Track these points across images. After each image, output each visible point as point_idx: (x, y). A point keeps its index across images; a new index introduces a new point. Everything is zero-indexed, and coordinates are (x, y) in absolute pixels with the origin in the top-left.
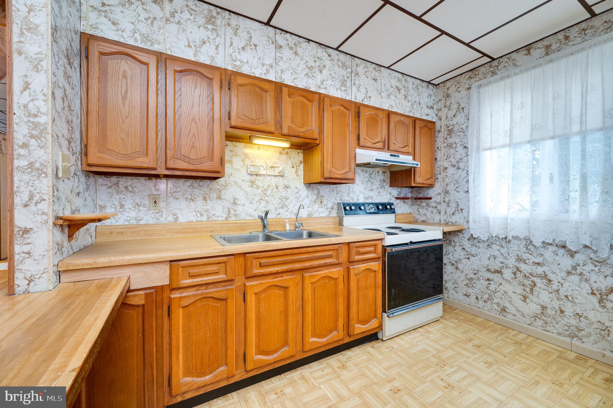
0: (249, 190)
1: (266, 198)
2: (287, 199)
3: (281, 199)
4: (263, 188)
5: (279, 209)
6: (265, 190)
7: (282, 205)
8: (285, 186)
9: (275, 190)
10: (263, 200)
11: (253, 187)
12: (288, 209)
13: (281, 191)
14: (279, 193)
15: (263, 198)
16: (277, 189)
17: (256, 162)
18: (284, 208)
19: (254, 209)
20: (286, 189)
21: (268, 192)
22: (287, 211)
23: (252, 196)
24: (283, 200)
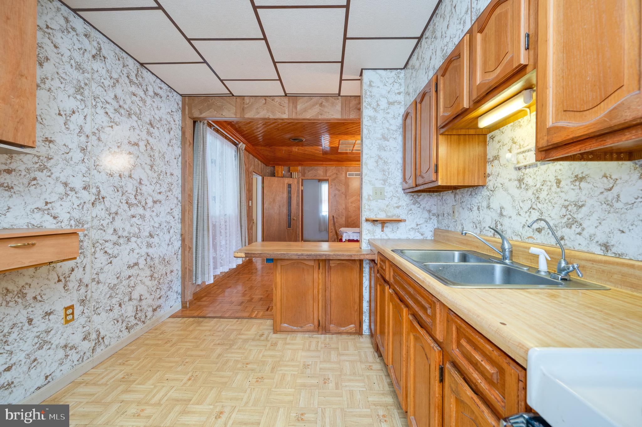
0: (516, 192)
1: (540, 206)
2: (581, 207)
3: (566, 207)
4: (535, 188)
5: (562, 227)
6: (537, 191)
7: (569, 219)
8: (576, 176)
9: (554, 188)
10: (534, 209)
11: (521, 188)
12: (583, 229)
13: (566, 188)
14: (562, 195)
15: (534, 206)
16: (558, 187)
17: (524, 146)
18: (574, 227)
19: (522, 225)
20: (577, 183)
21: (543, 195)
22: (580, 234)
23: (520, 202)
24: (570, 208)
